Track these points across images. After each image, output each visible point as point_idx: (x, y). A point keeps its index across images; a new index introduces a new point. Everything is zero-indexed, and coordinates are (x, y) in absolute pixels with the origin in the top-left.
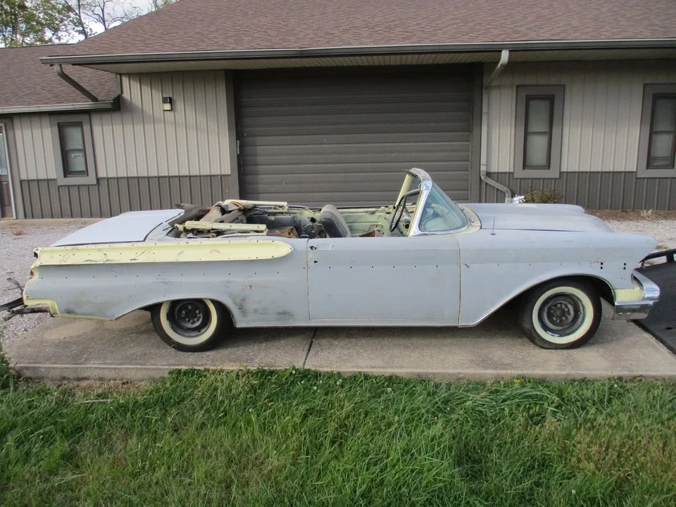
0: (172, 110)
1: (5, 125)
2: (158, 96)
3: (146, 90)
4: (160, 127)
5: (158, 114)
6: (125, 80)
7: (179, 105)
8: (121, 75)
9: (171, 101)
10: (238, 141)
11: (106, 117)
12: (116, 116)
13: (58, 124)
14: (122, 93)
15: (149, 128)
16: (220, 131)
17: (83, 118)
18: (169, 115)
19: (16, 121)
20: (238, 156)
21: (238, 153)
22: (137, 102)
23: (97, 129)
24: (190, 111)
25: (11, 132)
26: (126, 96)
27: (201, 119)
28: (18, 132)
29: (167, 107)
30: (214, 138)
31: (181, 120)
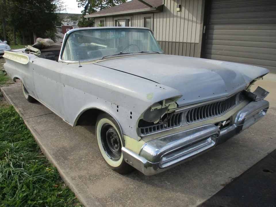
0: (180, 11)
1: (131, 18)
2: (176, 4)
3: (172, 2)
4: (175, 19)
5: (175, 14)
7: (183, 8)
9: (180, 7)
10: (205, 27)
11: (158, 15)
12: (162, 14)
13: (145, 18)
14: (164, 4)
15: (172, 19)
16: (197, 21)
17: (151, 15)
18: (179, 13)
19: (134, 16)
20: (203, 34)
21: (204, 32)
22: (169, 8)
23: (155, 20)
24: (187, 12)
25: (132, 21)
26: (166, 5)
27: (191, 15)
28: (134, 21)
29: (178, 9)
30: (194, 24)
31: (183, 16)
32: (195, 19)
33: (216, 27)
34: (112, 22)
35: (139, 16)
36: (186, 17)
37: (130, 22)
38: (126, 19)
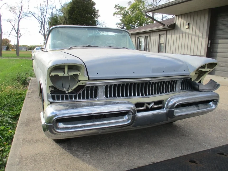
0: (189, 28)
1: (149, 35)
2: (185, 22)
3: (182, 20)
4: (184, 35)
5: (184, 31)
6: (177, 17)
7: (191, 26)
8: (176, 16)
9: (189, 24)
10: (210, 41)
11: (171, 31)
12: (173, 31)
13: (160, 34)
14: (176, 23)
15: (181, 35)
16: (203, 36)
17: (165, 32)
18: (188, 30)
19: (152, 34)
20: (208, 48)
21: (209, 46)
22: (179, 26)
23: (168, 36)
24: (194, 28)
25: (150, 37)
26: (177, 24)
27: (197, 31)
28: (151, 37)
29: (187, 27)
30: (200, 39)
31: (191, 32)
32: (201, 35)
33: (220, 41)
34: (135, 39)
35: (155, 33)
36: (194, 33)
37: (148, 38)
38: (145, 36)
